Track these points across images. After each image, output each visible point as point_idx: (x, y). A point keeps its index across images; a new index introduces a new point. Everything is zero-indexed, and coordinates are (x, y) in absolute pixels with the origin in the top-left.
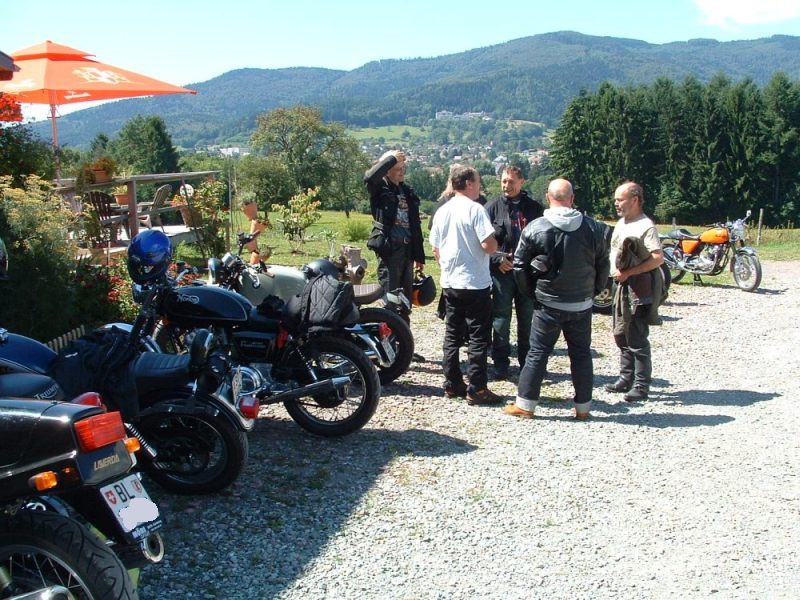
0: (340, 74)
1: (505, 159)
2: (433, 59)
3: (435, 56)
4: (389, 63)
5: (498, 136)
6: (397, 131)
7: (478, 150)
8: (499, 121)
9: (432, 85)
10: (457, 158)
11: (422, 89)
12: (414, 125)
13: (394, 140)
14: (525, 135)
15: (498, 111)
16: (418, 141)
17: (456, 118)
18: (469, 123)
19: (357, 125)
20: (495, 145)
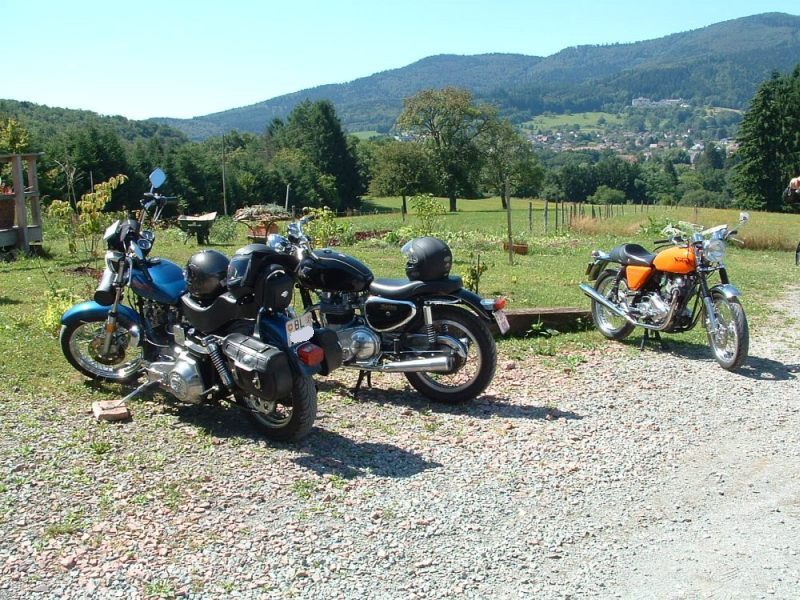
0: (536, 60)
1: (702, 147)
2: (630, 45)
3: (633, 42)
4: (586, 49)
5: (696, 123)
6: (593, 117)
7: (675, 138)
8: (697, 109)
9: (629, 72)
10: (652, 146)
11: (619, 75)
12: (610, 112)
13: (589, 127)
14: (724, 122)
15: (697, 98)
16: (614, 128)
17: (654, 105)
18: (666, 110)
19: (552, 112)
20: (692, 132)
